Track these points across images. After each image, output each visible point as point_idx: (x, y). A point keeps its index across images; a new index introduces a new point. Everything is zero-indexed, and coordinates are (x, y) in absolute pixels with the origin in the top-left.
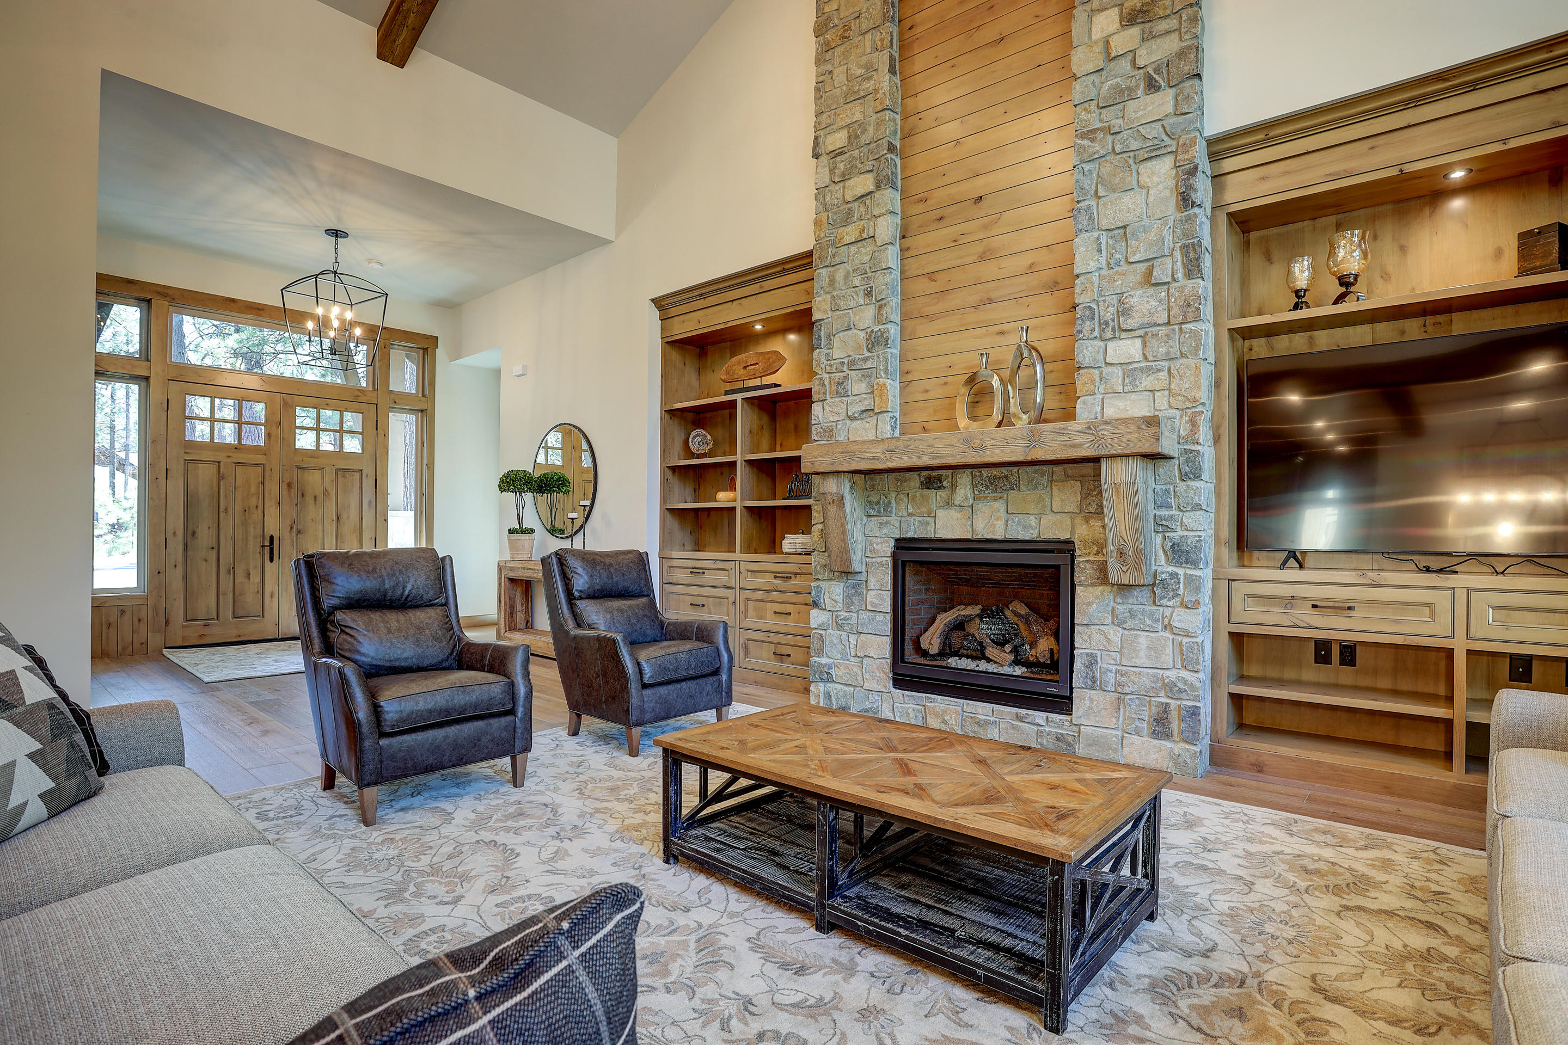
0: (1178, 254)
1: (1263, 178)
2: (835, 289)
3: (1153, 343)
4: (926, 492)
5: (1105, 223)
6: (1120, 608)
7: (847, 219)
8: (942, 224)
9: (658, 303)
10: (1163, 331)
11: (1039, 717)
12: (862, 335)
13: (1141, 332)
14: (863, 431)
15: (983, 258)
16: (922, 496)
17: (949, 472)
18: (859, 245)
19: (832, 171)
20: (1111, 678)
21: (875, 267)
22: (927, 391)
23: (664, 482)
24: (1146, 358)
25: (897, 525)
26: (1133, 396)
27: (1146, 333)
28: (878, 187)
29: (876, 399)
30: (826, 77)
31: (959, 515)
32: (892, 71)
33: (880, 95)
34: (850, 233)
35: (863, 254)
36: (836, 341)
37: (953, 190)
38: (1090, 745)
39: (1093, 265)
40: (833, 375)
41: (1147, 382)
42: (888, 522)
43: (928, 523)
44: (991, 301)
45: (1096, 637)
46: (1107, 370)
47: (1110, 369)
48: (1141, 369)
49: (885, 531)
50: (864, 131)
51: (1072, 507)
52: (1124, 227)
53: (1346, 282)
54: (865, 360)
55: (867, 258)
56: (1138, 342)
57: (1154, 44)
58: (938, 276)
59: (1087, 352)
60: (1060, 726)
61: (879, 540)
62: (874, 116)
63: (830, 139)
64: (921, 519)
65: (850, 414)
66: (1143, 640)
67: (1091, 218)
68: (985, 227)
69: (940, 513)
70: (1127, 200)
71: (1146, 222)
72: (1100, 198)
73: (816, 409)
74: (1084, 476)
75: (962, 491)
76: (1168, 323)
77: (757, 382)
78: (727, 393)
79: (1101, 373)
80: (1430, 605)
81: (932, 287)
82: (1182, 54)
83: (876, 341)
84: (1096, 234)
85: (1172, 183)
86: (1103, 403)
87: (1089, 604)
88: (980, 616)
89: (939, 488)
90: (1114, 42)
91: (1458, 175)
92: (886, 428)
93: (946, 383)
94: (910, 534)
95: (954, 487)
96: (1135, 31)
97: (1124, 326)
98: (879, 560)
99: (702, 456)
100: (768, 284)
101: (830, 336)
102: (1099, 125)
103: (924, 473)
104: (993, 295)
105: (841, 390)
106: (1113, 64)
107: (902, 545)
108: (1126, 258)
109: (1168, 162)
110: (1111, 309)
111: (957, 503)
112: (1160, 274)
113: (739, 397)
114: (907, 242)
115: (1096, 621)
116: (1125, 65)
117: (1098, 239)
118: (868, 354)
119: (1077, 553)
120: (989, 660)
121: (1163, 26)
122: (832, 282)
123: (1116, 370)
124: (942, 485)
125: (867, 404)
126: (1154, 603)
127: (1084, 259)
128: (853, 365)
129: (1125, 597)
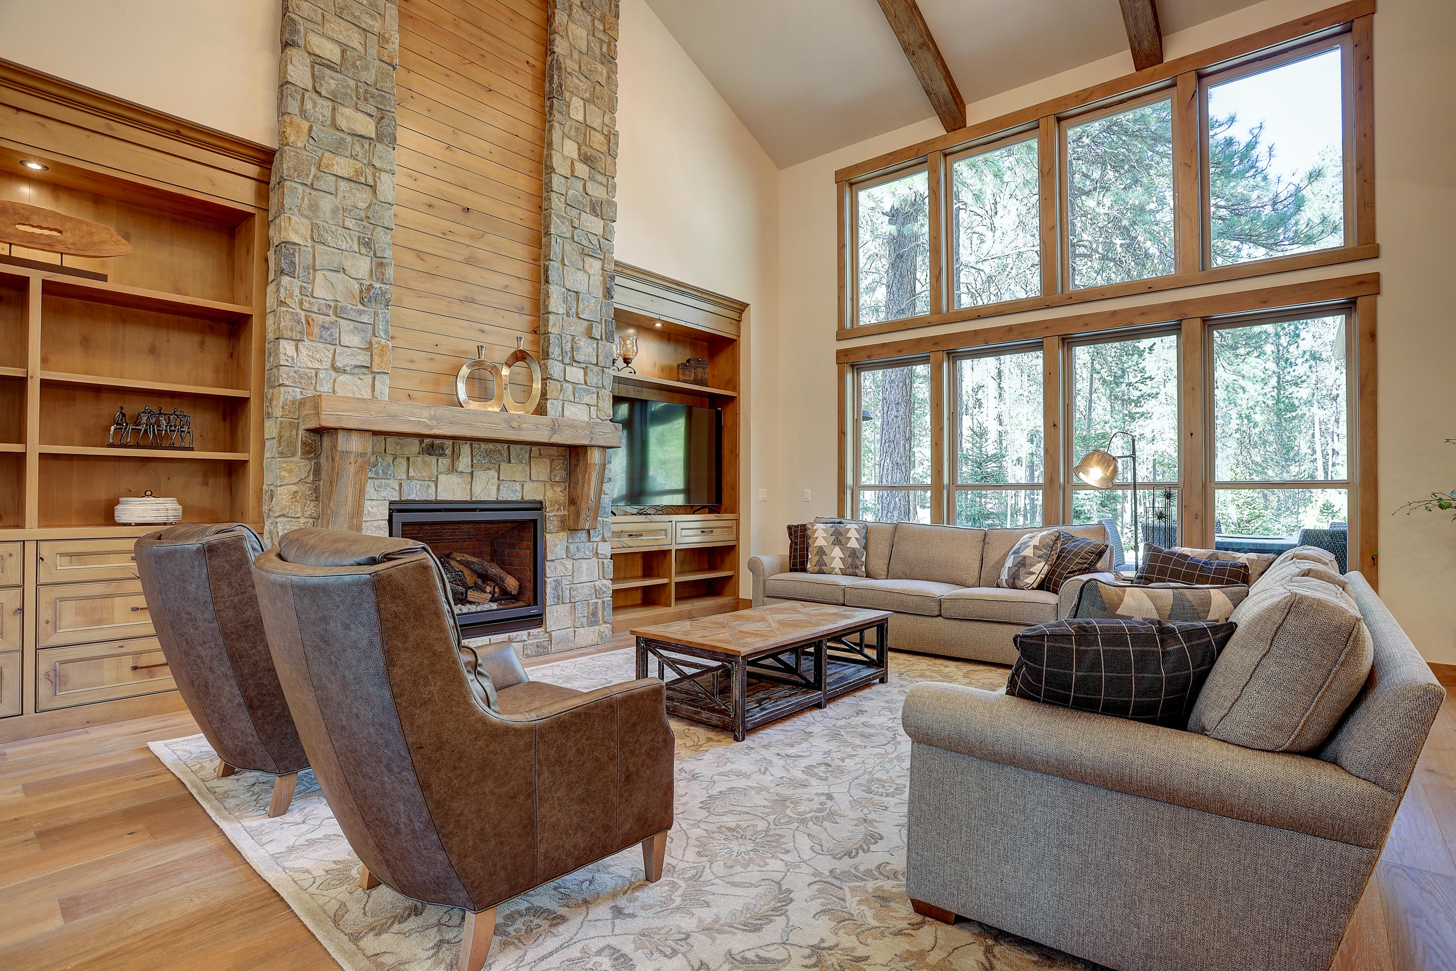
0: (603, 324)
2: (318, 217)
3: (590, 374)
4: (428, 458)
5: (568, 285)
6: (571, 546)
7: (338, 147)
8: (430, 211)
10: (596, 369)
11: (523, 634)
12: (354, 284)
13: (584, 366)
14: (355, 387)
15: (468, 262)
16: (424, 462)
17: (450, 442)
18: (352, 184)
19: (316, 78)
20: (567, 594)
21: (375, 220)
22: (412, 361)
24: (586, 383)
25: (397, 488)
26: (579, 406)
27: (587, 367)
28: (380, 138)
29: (376, 358)
31: (460, 480)
33: (388, 47)
34: (343, 166)
35: (359, 198)
38: (558, 643)
39: (559, 310)
40: (314, 315)
41: (587, 399)
42: (387, 485)
43: (428, 486)
44: (473, 301)
45: (559, 567)
46: (565, 385)
47: (568, 385)
48: (584, 390)
49: (383, 494)
51: (544, 477)
52: (577, 293)
53: (628, 362)
54: (361, 313)
55: (362, 205)
56: (582, 372)
57: (595, 185)
58: (425, 256)
59: (554, 368)
60: (537, 637)
61: (374, 502)
62: (377, 63)
64: (421, 482)
65: (339, 364)
66: (584, 564)
67: (560, 277)
68: (471, 237)
70: (579, 276)
71: (588, 296)
72: (564, 265)
74: (550, 455)
75: (465, 460)
77: (49, 258)
79: (562, 386)
80: (665, 530)
81: (419, 265)
82: (607, 202)
83: (375, 297)
84: (564, 290)
85: (601, 285)
86: (563, 408)
87: (556, 545)
89: (441, 455)
90: (575, 165)
91: (658, 325)
93: (432, 359)
94: (413, 497)
95: (455, 456)
96: (586, 168)
97: (576, 359)
98: (375, 524)
102: (565, 215)
103: (427, 441)
104: (476, 297)
105: (327, 335)
106: (573, 179)
107: (396, 509)
108: (577, 314)
109: (598, 265)
110: (569, 345)
111: (460, 469)
113: (35, 274)
115: (559, 557)
116: (580, 185)
117: (564, 293)
118: (360, 307)
119: (548, 510)
120: (471, 603)
121: (599, 177)
122: (314, 207)
123: (570, 386)
124: (443, 455)
125: (363, 359)
126: (589, 541)
127: (556, 303)
128: (339, 311)
129: (573, 538)
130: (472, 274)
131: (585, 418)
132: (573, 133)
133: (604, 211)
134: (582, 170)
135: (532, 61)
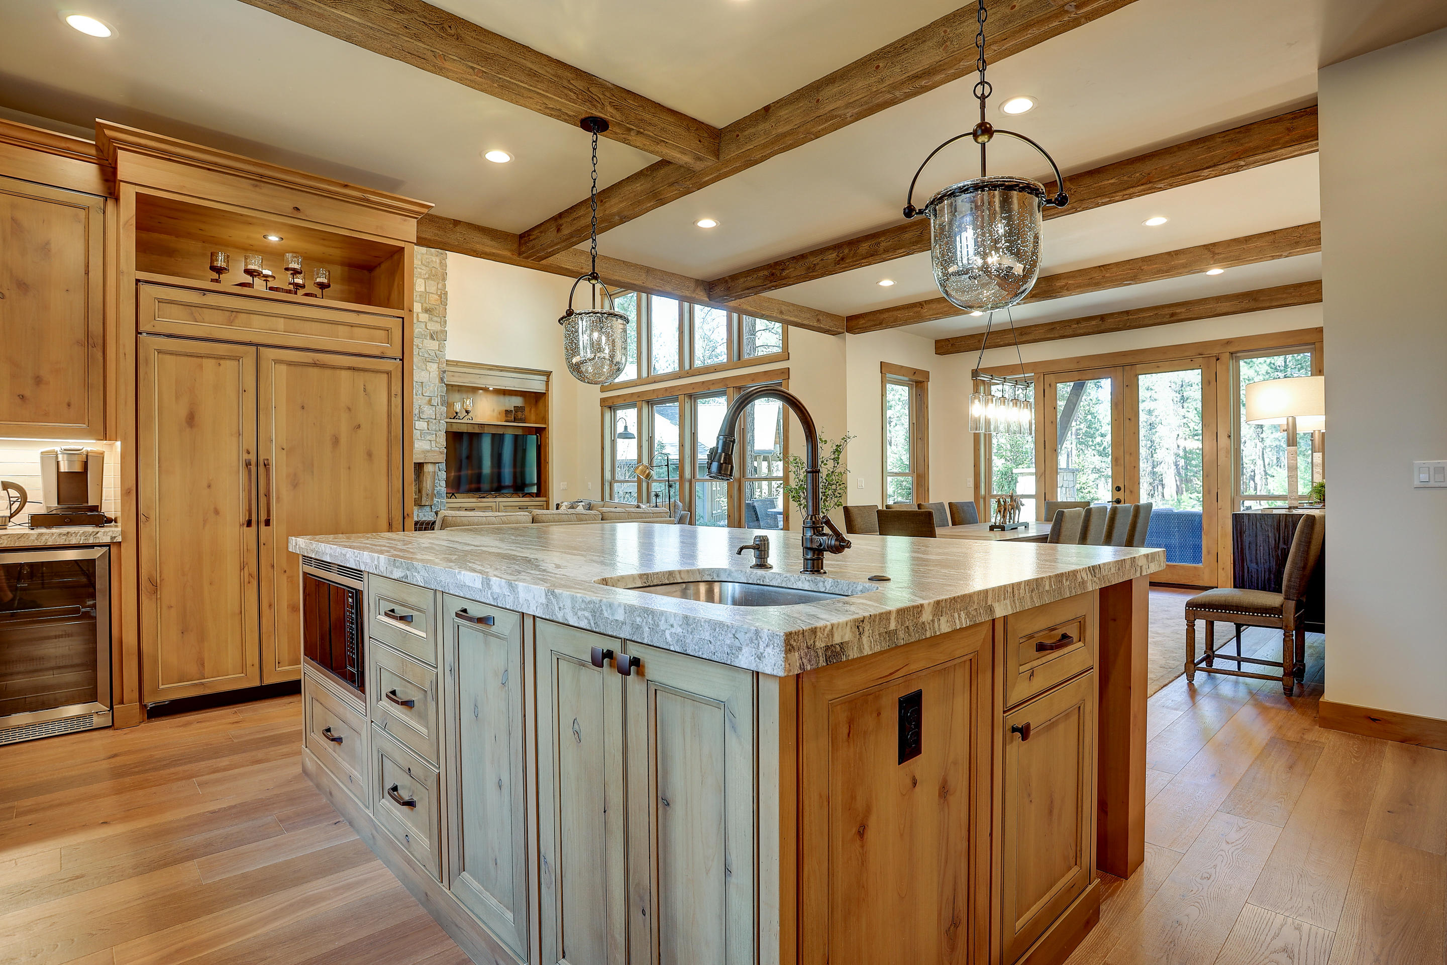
0: (439, 397)
1: (453, 376)
3: (431, 424)
6: (420, 514)
10: (434, 421)
13: (427, 420)
24: (428, 429)
26: (424, 442)
27: (429, 421)
41: (429, 437)
47: (417, 431)
48: (427, 433)
52: (422, 382)
53: (467, 412)
56: (426, 423)
57: (433, 323)
70: (423, 373)
71: (429, 383)
72: (414, 369)
76: (435, 419)
80: (491, 507)
82: (440, 331)
85: (437, 373)
91: (491, 389)
96: (427, 315)
97: (422, 417)
108: (422, 393)
109: (436, 365)
110: (417, 410)
112: (434, 402)
121: (435, 319)
123: (419, 432)
126: (432, 511)
129: (422, 510)
131: (428, 448)
133: (439, 336)
134: (424, 317)
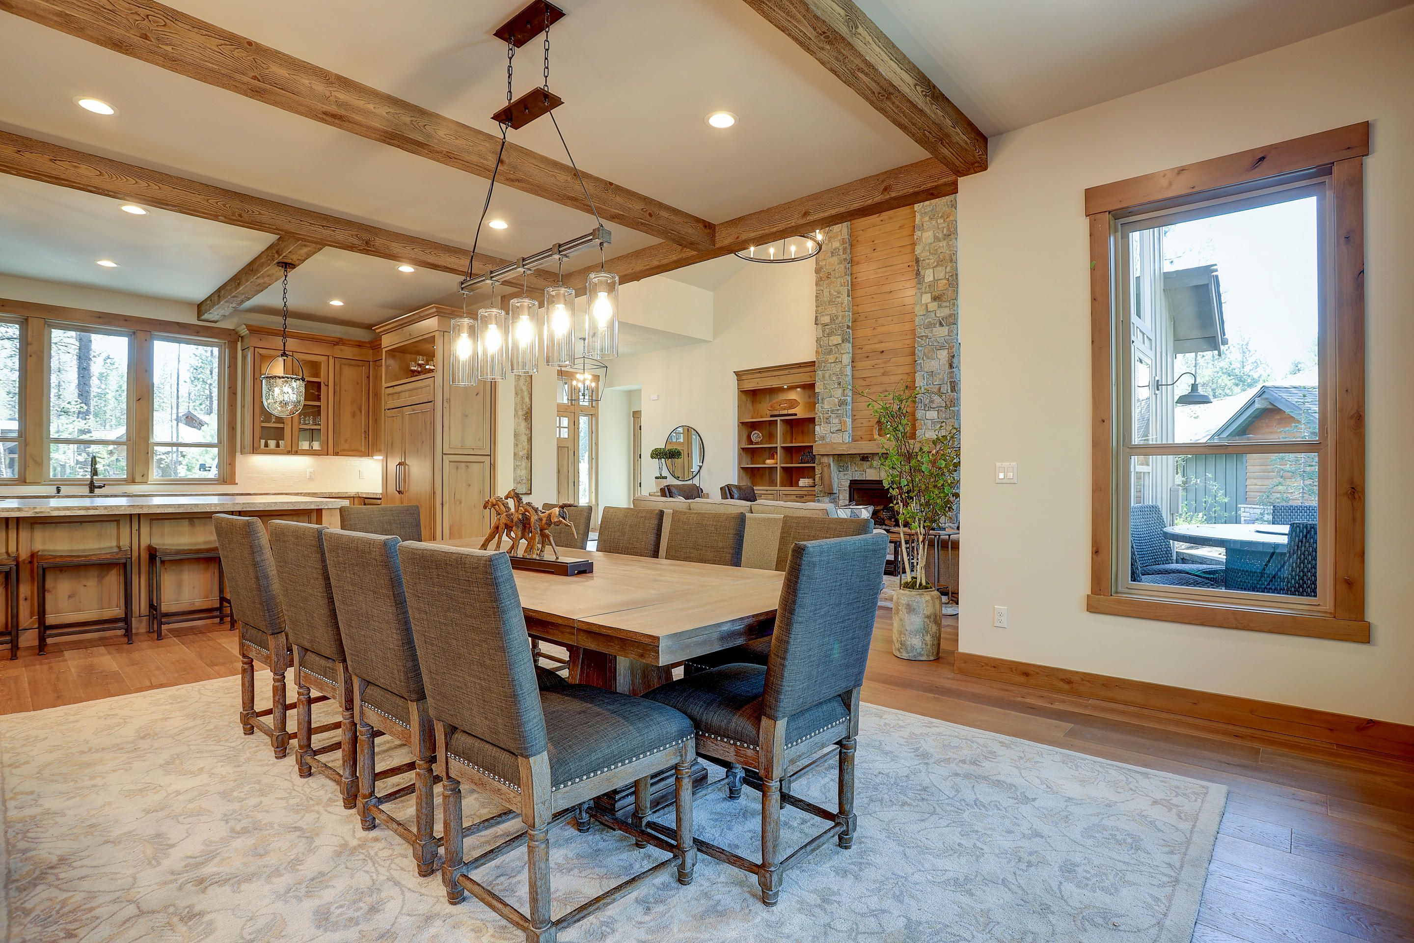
0: (949, 384)
4: (862, 463)
7: (830, 352)
8: (868, 359)
9: (737, 373)
12: (836, 400)
14: (837, 438)
15: (884, 374)
17: (870, 456)
18: (834, 364)
19: (823, 332)
21: (841, 372)
22: (862, 424)
23: (740, 456)
24: (939, 418)
25: (851, 475)
28: (843, 342)
29: (842, 426)
30: (821, 292)
32: (848, 296)
33: (843, 306)
34: (831, 358)
35: (837, 368)
36: (826, 401)
37: (872, 346)
39: (922, 384)
40: (824, 414)
41: (938, 427)
42: (847, 474)
43: (863, 474)
46: (926, 421)
48: (937, 422)
49: (846, 477)
50: (837, 318)
52: (932, 371)
54: (838, 410)
55: (838, 370)
56: (936, 412)
57: (941, 310)
58: (866, 379)
59: (919, 414)
61: (844, 481)
62: (841, 313)
63: (822, 319)
64: (860, 472)
65: (831, 431)
67: (921, 367)
68: (885, 363)
69: (867, 470)
70: (933, 363)
71: (939, 371)
72: (924, 360)
73: (817, 428)
75: (875, 463)
76: (945, 407)
77: (785, 412)
78: (772, 416)
79: (924, 422)
81: (865, 383)
82: (950, 316)
83: (842, 403)
85: (948, 359)
88: (883, 510)
90: (929, 305)
92: (847, 438)
93: (869, 421)
94: (856, 478)
95: (872, 461)
96: (936, 304)
97: (932, 406)
98: (844, 488)
99: (756, 443)
100: (792, 371)
101: (822, 399)
102: (924, 334)
103: (861, 456)
105: (828, 421)
107: (853, 483)
108: (933, 383)
109: (946, 351)
110: (927, 400)
111: (873, 467)
112: (943, 390)
113: (778, 419)
114: (855, 364)
116: (932, 314)
117: (923, 374)
118: (839, 408)
120: (886, 525)
121: (945, 304)
122: (824, 377)
123: (930, 422)
124: (868, 461)
125: (839, 427)
127: (920, 382)
128: (832, 411)
130: (886, 379)
132: (928, 289)
133: (947, 321)
134: (933, 306)
135: (910, 264)
